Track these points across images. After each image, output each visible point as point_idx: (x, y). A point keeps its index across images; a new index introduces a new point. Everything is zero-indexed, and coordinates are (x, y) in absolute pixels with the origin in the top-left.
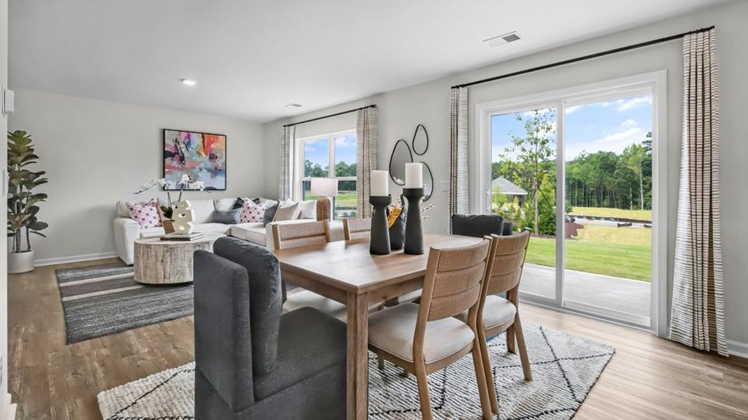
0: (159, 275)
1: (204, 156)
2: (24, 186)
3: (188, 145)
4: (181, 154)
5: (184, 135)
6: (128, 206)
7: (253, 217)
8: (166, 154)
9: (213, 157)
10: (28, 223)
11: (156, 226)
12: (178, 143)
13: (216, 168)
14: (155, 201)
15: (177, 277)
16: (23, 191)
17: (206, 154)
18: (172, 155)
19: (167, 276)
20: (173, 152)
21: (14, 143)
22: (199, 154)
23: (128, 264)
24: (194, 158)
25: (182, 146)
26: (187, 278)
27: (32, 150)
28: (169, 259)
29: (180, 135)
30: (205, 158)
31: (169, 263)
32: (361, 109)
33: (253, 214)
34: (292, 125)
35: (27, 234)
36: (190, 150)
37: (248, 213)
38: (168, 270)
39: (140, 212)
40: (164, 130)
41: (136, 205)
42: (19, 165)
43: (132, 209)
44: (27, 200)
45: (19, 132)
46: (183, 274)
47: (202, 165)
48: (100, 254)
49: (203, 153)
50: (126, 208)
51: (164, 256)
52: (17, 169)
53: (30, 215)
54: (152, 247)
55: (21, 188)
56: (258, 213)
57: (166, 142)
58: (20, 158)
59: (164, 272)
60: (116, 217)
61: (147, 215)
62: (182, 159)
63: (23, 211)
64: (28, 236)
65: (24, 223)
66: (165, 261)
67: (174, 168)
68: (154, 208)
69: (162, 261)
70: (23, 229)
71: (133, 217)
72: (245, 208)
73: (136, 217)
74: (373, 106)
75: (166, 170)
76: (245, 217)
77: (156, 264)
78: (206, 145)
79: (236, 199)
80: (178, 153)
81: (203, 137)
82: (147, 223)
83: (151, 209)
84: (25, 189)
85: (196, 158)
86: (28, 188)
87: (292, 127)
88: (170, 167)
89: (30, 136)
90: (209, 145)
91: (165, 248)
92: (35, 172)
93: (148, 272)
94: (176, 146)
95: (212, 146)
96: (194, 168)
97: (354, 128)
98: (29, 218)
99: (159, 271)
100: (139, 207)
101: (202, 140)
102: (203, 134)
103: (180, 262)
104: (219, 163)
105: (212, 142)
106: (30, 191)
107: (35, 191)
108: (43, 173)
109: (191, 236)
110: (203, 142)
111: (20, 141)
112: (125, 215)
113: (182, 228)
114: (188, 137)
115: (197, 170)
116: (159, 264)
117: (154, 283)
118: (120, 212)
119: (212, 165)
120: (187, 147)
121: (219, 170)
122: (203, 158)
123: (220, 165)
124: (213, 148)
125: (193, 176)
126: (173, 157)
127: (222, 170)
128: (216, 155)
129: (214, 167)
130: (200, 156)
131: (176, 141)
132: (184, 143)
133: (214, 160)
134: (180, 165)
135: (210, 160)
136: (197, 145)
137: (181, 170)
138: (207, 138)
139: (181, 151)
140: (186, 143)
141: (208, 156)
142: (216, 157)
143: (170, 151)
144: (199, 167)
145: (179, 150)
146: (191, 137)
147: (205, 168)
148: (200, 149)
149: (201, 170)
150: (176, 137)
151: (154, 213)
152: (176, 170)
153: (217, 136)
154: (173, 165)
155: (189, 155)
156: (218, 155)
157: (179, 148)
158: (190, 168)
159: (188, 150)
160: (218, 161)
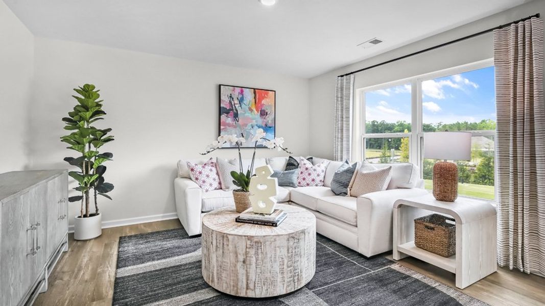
0: (240, 284)
1: (256, 112)
2: (92, 145)
3: (241, 101)
4: (235, 111)
5: (238, 90)
6: (189, 166)
7: (313, 180)
8: (221, 111)
9: (263, 114)
10: (96, 184)
11: (216, 189)
12: (233, 99)
13: (266, 125)
14: (214, 161)
15: (265, 288)
16: (91, 150)
17: (257, 110)
18: (227, 112)
19: (251, 286)
20: (228, 109)
21: (83, 98)
22: (251, 110)
23: (190, 235)
24: (247, 114)
25: (236, 102)
26: (278, 289)
27: (100, 105)
28: (254, 260)
29: (234, 90)
30: (256, 114)
31: (254, 265)
32: (500, 27)
33: (312, 176)
34: (352, 73)
35: (95, 195)
36: (243, 106)
37: (307, 174)
38: (252, 276)
39: (200, 173)
40: (220, 85)
41: (196, 165)
42: (88, 122)
43: (192, 170)
44: (95, 159)
45: (87, 86)
46: (273, 283)
47: (254, 122)
48: (162, 215)
49: (254, 110)
50: (186, 168)
51: (246, 253)
52: (86, 127)
53: (97, 175)
54: (230, 237)
55: (90, 147)
56: (318, 175)
57: (221, 98)
58: (88, 114)
59: (247, 280)
60: (177, 177)
61: (208, 176)
62: (236, 115)
63: (91, 172)
64: (95, 198)
65: (92, 184)
66: (248, 262)
67: (229, 125)
68: (214, 169)
69: (244, 262)
70: (92, 191)
71: (194, 179)
72: (303, 169)
73: (197, 179)
74: (537, 16)
75: (222, 127)
76: (304, 179)
77: (235, 266)
78: (257, 102)
79: (288, 158)
80: (232, 110)
81: (255, 93)
82: (207, 186)
83: (211, 170)
84: (93, 149)
85: (248, 114)
86: (95, 146)
87: (352, 76)
88: (226, 124)
89: (99, 90)
90: (260, 100)
91: (249, 242)
92: (102, 129)
93: (224, 275)
94: (230, 102)
95: (263, 102)
96: (246, 125)
97: (491, 57)
98: (97, 179)
99: (240, 276)
100: (199, 168)
101: (254, 95)
102: (254, 89)
103: (269, 265)
104: (269, 119)
105: (263, 98)
106: (98, 150)
107: (102, 150)
108: (110, 130)
109: (277, 219)
110: (255, 98)
111: (89, 95)
112: (186, 176)
113: (262, 205)
114: (242, 91)
115: (249, 127)
116: (240, 265)
117: (233, 293)
118: (181, 173)
119: (263, 122)
120: (240, 103)
121: (269, 127)
122: (255, 115)
123: (269, 121)
124: (263, 104)
125: (246, 133)
126: (227, 113)
127: (271, 127)
128: (267, 111)
129: (264, 124)
130: (252, 112)
131: (230, 97)
132: (238, 98)
133: (264, 117)
134: (234, 122)
135: (261, 116)
136: (250, 101)
137: (235, 127)
138: (259, 94)
139: (235, 107)
140: (239, 98)
141: (259, 112)
142: (267, 113)
143: (225, 107)
144: (250, 124)
145: (234, 106)
146: (244, 93)
147: (257, 125)
148: (252, 105)
149: (252, 127)
150: (231, 93)
151: (213, 174)
152: (231, 127)
153: (268, 92)
154: (227, 122)
155: (242, 112)
156: (268, 111)
157: (233, 104)
158: (243, 125)
159: (241, 106)
160: (268, 117)
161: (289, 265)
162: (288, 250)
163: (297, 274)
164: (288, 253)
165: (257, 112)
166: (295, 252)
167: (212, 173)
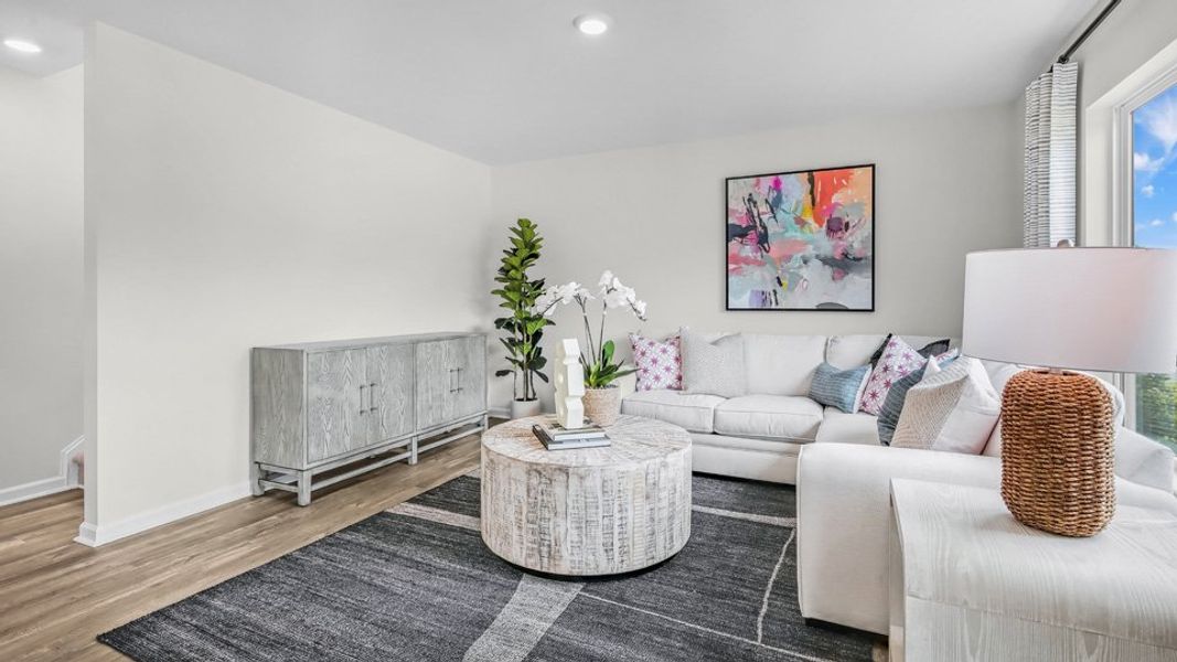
1: (814, 225)
3: (774, 206)
4: (760, 229)
5: (767, 182)
8: (731, 232)
9: (836, 227)
10: (531, 356)
11: (670, 387)
12: (755, 203)
13: (845, 255)
17: (819, 221)
18: (743, 233)
20: (744, 226)
22: (801, 222)
24: (790, 234)
25: (763, 208)
29: (757, 184)
30: (815, 231)
36: (780, 215)
40: (727, 180)
45: (522, 220)
46: (508, 538)
47: (810, 251)
49: (810, 219)
57: (731, 206)
61: (655, 361)
62: (763, 239)
67: (747, 261)
68: (672, 349)
75: (731, 267)
78: (818, 199)
80: (755, 227)
81: (811, 181)
83: (664, 351)
85: (795, 234)
88: (738, 260)
90: (826, 195)
94: (749, 211)
95: (835, 198)
96: (788, 258)
101: (808, 186)
102: (810, 171)
104: (855, 239)
105: (836, 189)
110: (812, 192)
114: (777, 184)
115: (796, 262)
119: (835, 247)
120: (772, 211)
121: (854, 259)
122: (811, 231)
123: (856, 245)
124: (837, 204)
125: (788, 276)
126: (743, 235)
127: (860, 259)
128: (847, 220)
129: (840, 251)
130: (803, 226)
131: (749, 200)
132: (767, 201)
133: (840, 233)
134: (759, 254)
135: (828, 234)
136: (798, 203)
137: (761, 264)
138: (822, 181)
139: (761, 220)
140: (770, 201)
141: (825, 224)
142: (847, 225)
143: (738, 223)
144: (801, 254)
145: (757, 220)
146: (782, 186)
147: (817, 257)
148: (803, 210)
149: (805, 262)
150: (750, 191)
151: (669, 359)
152: (751, 266)
153: (851, 170)
154: (743, 254)
155: (777, 229)
156: (852, 219)
157: (756, 214)
158: (780, 260)
159: (775, 217)
160: (851, 235)
161: (531, 519)
162: (528, 491)
163: (546, 543)
164: (528, 496)
165: (817, 226)
166: (543, 501)
167: (665, 356)
